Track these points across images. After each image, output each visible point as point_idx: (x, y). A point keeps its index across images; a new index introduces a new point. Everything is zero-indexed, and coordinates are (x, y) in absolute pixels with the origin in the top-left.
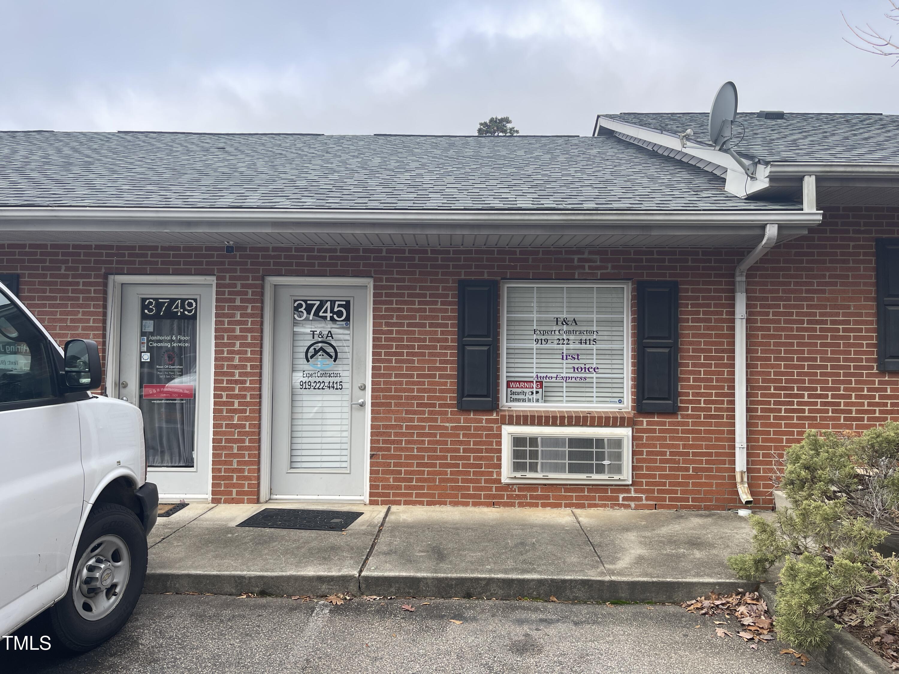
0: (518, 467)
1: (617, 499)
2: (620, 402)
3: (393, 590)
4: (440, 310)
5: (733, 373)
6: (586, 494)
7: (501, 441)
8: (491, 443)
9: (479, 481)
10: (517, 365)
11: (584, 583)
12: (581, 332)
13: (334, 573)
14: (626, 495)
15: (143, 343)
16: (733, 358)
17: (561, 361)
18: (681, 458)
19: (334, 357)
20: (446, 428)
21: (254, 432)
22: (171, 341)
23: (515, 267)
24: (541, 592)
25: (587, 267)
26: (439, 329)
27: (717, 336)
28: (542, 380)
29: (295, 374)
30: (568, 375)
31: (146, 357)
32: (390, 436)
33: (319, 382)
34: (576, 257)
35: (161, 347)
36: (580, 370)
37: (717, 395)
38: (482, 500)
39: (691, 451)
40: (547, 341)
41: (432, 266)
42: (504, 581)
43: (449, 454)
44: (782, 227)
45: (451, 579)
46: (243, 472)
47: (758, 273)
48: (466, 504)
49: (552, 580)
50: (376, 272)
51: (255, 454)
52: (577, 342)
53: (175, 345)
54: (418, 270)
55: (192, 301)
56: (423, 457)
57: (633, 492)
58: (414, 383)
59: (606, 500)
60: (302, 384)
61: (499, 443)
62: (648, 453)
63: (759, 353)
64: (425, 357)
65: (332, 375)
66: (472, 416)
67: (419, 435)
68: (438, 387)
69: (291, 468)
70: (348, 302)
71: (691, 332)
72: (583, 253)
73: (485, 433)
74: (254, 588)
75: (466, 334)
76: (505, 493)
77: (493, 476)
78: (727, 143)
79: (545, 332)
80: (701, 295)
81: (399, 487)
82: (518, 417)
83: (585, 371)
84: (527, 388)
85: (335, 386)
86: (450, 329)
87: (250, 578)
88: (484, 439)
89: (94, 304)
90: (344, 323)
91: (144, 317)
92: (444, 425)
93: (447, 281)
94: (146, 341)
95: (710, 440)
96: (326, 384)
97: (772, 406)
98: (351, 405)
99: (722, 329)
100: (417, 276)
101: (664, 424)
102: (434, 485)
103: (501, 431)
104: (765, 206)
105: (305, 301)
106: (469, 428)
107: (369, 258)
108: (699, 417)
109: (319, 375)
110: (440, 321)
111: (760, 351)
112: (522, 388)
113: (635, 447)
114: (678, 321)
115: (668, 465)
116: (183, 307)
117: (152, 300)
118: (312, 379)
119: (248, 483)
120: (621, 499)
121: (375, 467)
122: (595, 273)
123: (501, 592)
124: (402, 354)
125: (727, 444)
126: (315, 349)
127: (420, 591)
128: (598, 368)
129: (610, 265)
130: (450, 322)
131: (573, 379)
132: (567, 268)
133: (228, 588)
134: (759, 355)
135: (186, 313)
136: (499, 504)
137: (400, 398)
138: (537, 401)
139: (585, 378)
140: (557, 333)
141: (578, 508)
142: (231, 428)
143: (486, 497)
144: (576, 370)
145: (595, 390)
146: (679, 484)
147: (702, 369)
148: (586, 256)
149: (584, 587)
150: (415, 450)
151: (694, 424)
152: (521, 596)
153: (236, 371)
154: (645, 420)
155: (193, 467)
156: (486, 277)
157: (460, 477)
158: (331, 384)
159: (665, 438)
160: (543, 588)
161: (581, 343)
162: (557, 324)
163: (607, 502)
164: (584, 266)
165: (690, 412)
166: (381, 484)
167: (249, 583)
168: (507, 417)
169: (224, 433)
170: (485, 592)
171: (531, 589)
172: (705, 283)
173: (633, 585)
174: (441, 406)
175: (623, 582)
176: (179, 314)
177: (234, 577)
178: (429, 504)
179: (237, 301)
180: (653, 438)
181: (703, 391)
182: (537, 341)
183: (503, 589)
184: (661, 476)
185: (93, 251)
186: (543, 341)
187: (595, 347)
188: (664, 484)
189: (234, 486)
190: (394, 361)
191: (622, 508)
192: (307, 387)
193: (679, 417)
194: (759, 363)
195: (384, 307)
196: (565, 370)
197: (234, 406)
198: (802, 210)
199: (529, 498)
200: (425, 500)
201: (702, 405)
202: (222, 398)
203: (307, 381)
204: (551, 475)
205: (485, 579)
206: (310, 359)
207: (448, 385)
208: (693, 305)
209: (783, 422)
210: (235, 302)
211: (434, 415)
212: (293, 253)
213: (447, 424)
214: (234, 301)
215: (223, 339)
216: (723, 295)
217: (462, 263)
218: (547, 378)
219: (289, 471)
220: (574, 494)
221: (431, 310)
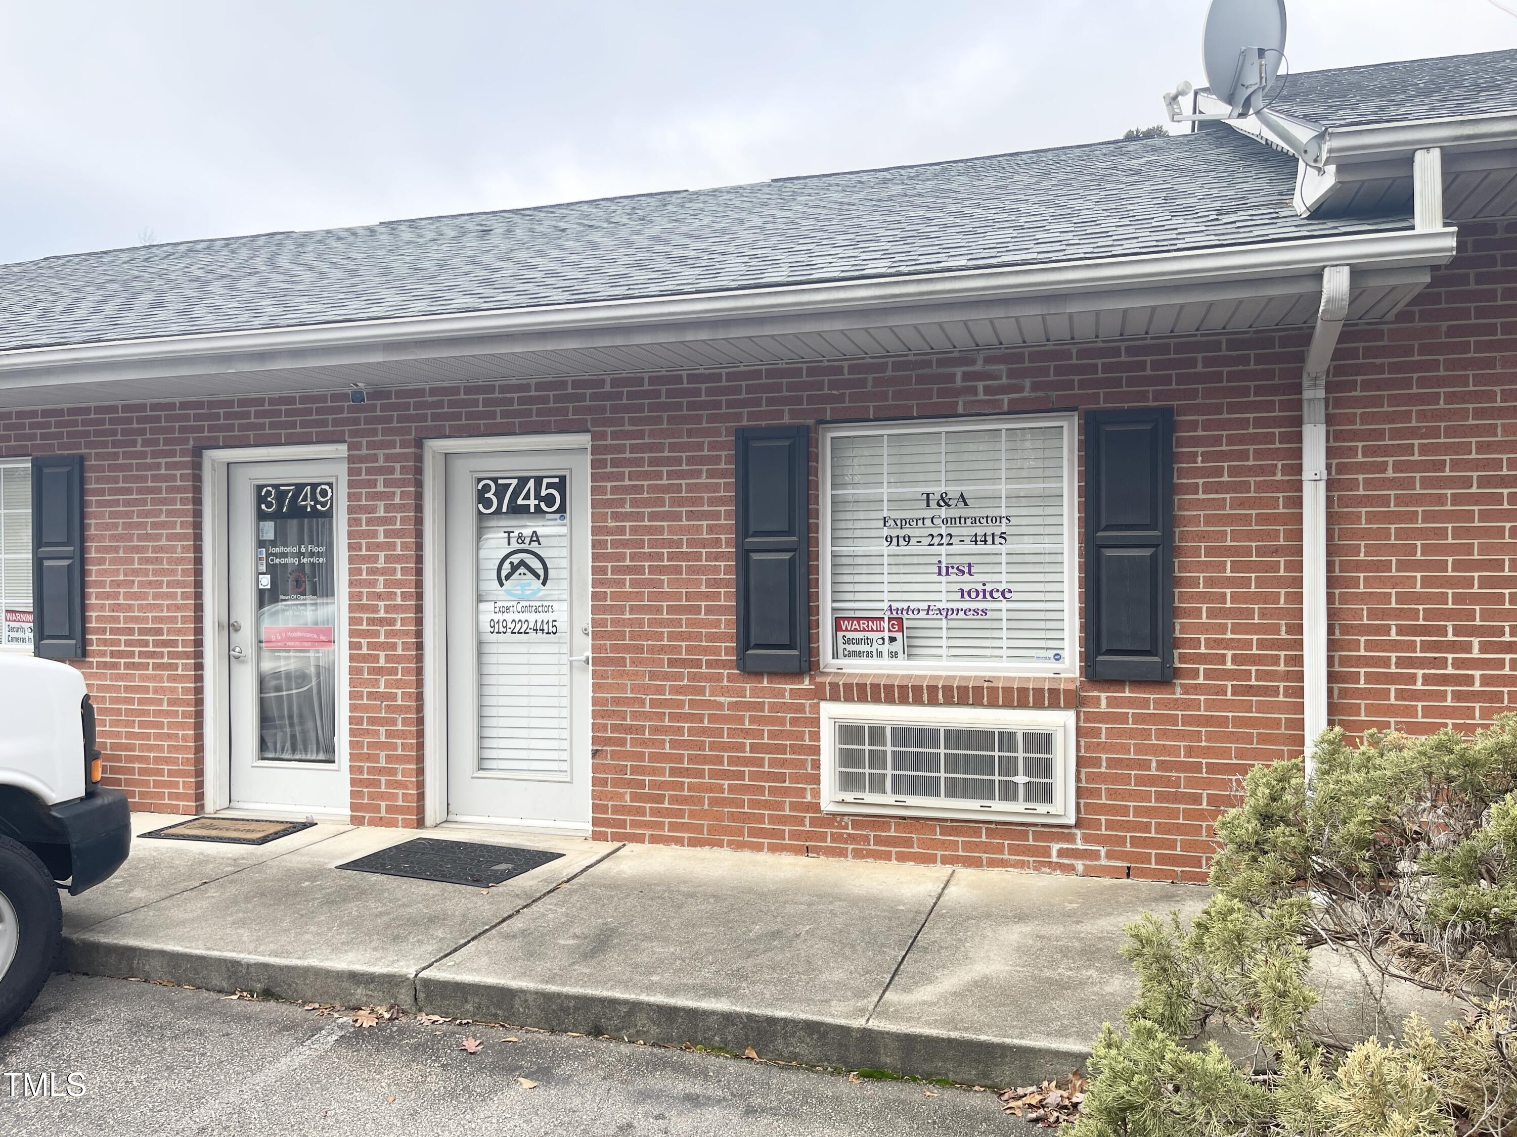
0: (849, 782)
1: (1047, 852)
2: (1058, 658)
3: (469, 1007)
4: (707, 487)
5: (1298, 597)
6: (984, 839)
7: (819, 732)
8: (800, 736)
9: (779, 806)
10: (858, 587)
12: (975, 520)
13: (379, 969)
14: (1065, 846)
15: (260, 559)
16: (1296, 566)
17: (939, 578)
18: (1182, 775)
19: (542, 577)
20: (720, 705)
21: (409, 706)
22: (300, 554)
23: (840, 399)
24: (729, 1038)
25: (981, 390)
26: (705, 523)
27: (1261, 519)
28: (900, 616)
29: (482, 606)
30: (950, 605)
31: (265, 581)
32: (625, 719)
33: (520, 621)
34: (959, 371)
35: (286, 565)
36: (973, 595)
37: (1262, 644)
38: (787, 842)
39: (1204, 761)
40: (908, 539)
41: (691, 406)
42: (661, 1009)
43: (726, 754)
44: (1358, 273)
45: (568, 997)
46: (395, 775)
48: (758, 848)
49: (750, 1016)
50: (595, 422)
51: (411, 744)
52: (967, 540)
53: (305, 560)
54: (665, 415)
55: (327, 487)
56: (680, 759)
57: (1078, 841)
58: (662, 623)
59: (1024, 854)
60: (493, 623)
61: (816, 736)
62: (1111, 763)
63: (1362, 554)
64: (681, 574)
65: (540, 609)
66: (765, 684)
67: (672, 717)
68: (703, 631)
69: (480, 769)
70: (563, 479)
71: (1202, 513)
72: (973, 362)
73: (789, 716)
74: (254, 984)
75: (750, 531)
76: (829, 831)
77: (804, 797)
78: (1253, 99)
79: (903, 523)
80: (1224, 433)
81: (641, 812)
82: (848, 687)
83: (984, 597)
84: (872, 630)
85: (545, 627)
86: (723, 522)
87: (249, 966)
88: (788, 728)
89: (181, 498)
90: (558, 516)
91: (261, 516)
92: (715, 701)
93: (717, 432)
94: (264, 556)
95: (1248, 738)
96: (531, 626)
97: (1393, 669)
98: (571, 662)
99: (1274, 503)
100: (665, 426)
101: (1145, 703)
102: (700, 810)
103: (818, 713)
104: (1336, 228)
105: (495, 480)
106: (760, 706)
107: (582, 398)
108: (1223, 691)
109: (519, 610)
110: (706, 508)
111: (1363, 550)
112: (864, 630)
113: (1083, 751)
114: (1172, 489)
115: (1153, 789)
116: (314, 498)
117: (270, 488)
118: (509, 617)
119: (403, 793)
120: (1054, 853)
121: (600, 773)
122: (998, 400)
123: (654, 1030)
124: (641, 570)
125: (1286, 748)
126: (511, 563)
127: (513, 1014)
128: (1010, 591)
129: (1027, 383)
130: (723, 509)
131: (961, 614)
132: (942, 393)
133: (217, 980)
134: (1362, 557)
135: (319, 507)
136: (818, 851)
137: (640, 649)
138: (893, 655)
139: (984, 612)
140: (928, 522)
141: (969, 866)
142: (375, 699)
143: (794, 835)
144: (966, 595)
145: (1004, 634)
146: (1179, 829)
147: (1228, 591)
148: (978, 367)
149: (810, 1035)
150: (668, 745)
151: (1210, 705)
152: (690, 1041)
153: (380, 603)
154: (1103, 696)
155: (334, 762)
156: (786, 420)
157: (746, 798)
158: (539, 624)
159: (1147, 734)
160: (732, 1029)
161: (976, 541)
162: (928, 505)
163: (1026, 859)
164: (976, 387)
165: (1201, 680)
166: (610, 803)
167: (248, 973)
168: (828, 688)
169: (365, 709)
170: (627, 1028)
171: (709, 1029)
172: (1232, 408)
173: (909, 1042)
174: (710, 664)
175: (888, 1033)
176: (309, 510)
178: (693, 843)
179: (378, 484)
180: (1121, 733)
181: (1229, 636)
182: (889, 539)
183: (659, 1025)
184: (1138, 811)
185: (178, 412)
186: (901, 540)
187: (1003, 549)
188: (1146, 827)
189: (382, 796)
190: (628, 584)
191: (1058, 872)
192: (502, 629)
193: (1178, 690)
194: (1362, 575)
195: (609, 484)
196: (943, 596)
197: (378, 662)
198: (1412, 228)
199: (872, 842)
200: (686, 835)
201: (1229, 666)
202: (361, 649)
203: (501, 621)
204: (911, 800)
205: (626, 1002)
206: (504, 581)
207: (723, 626)
208: (1206, 457)
209: (1420, 704)
210: (375, 487)
211: (699, 681)
212: (462, 396)
213: (722, 699)
214: (374, 484)
215: (360, 550)
216: (1277, 431)
217: (744, 396)
218: (910, 612)
219: (475, 775)
220: (960, 839)
221: (690, 488)
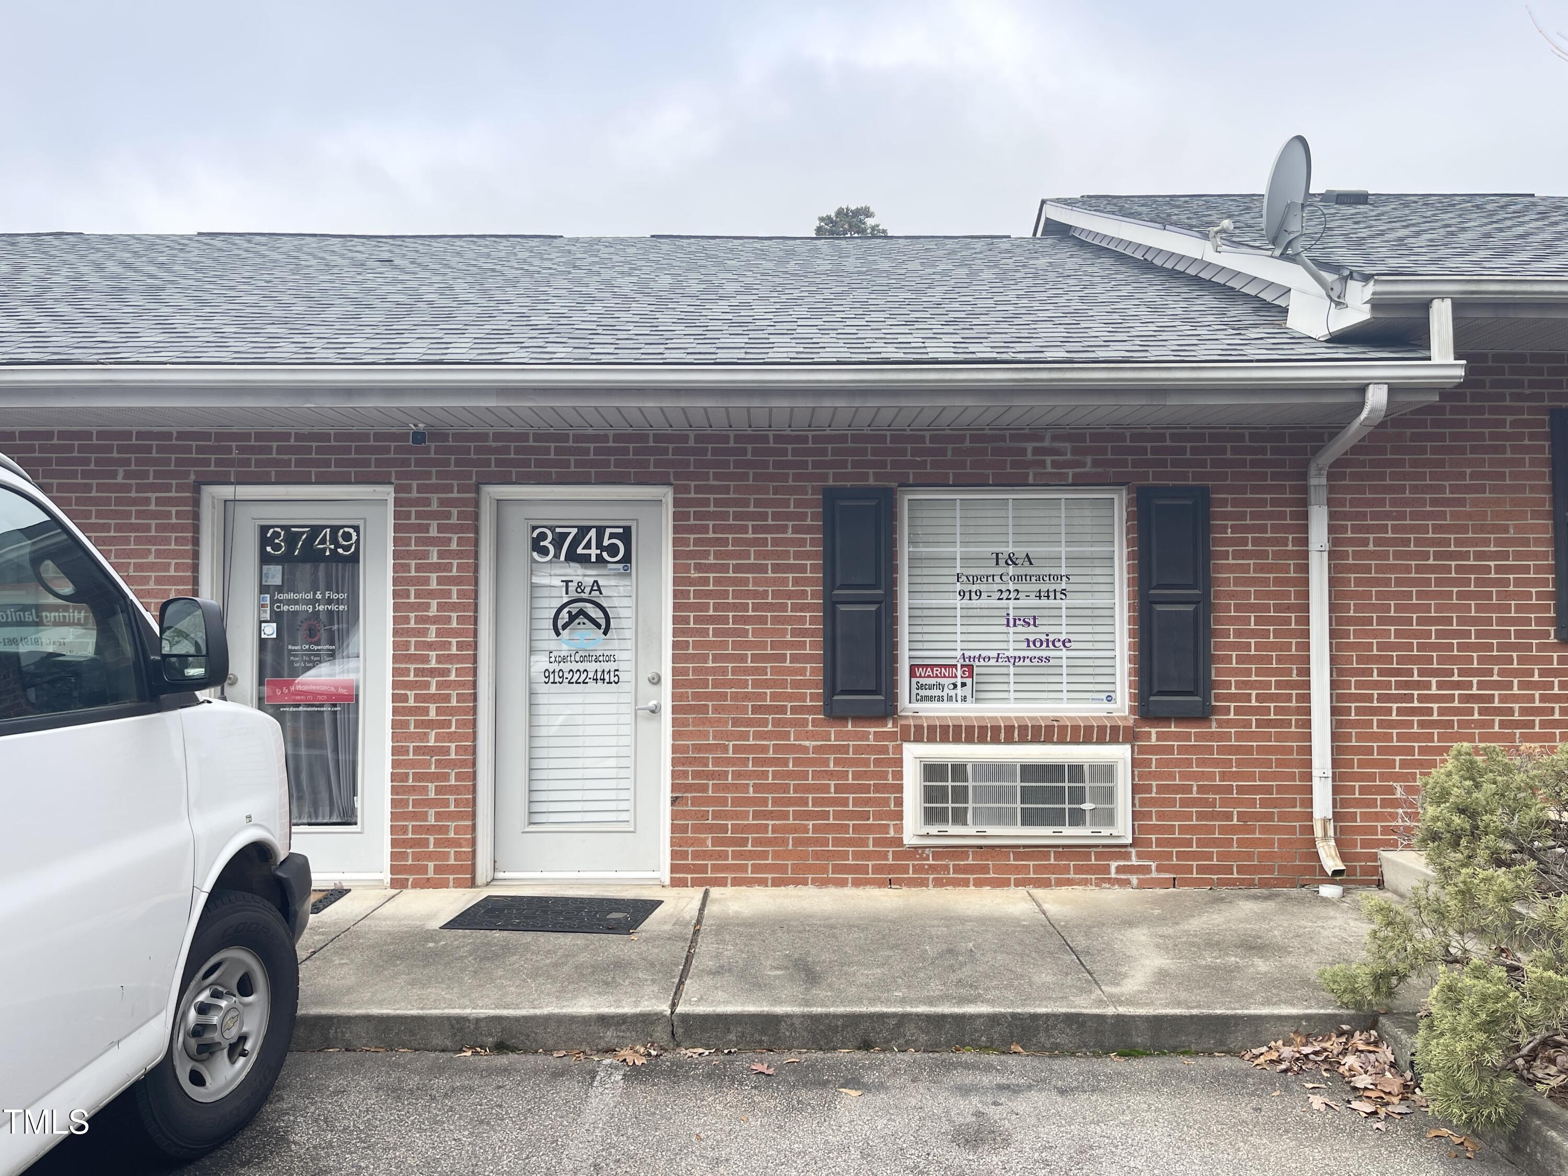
0: (931, 816)
1: (1106, 870)
2: (1109, 699)
3: (732, 1037)
4: (792, 542)
5: (1307, 647)
6: (1052, 861)
7: (902, 771)
8: (884, 776)
9: (863, 842)
10: (926, 637)
11: (1071, 1019)
12: (1039, 578)
13: (627, 1009)
14: (1122, 863)
15: (263, 606)
16: (1307, 621)
17: (1004, 629)
18: (1217, 797)
19: (603, 627)
20: (805, 749)
21: (465, 760)
22: (314, 602)
23: (923, 465)
24: (995, 1037)
25: (1049, 463)
26: (791, 575)
27: (1278, 581)
28: (972, 663)
29: (534, 658)
30: (1017, 654)
31: (270, 630)
32: (707, 765)
33: (578, 670)
34: (1030, 446)
35: (295, 613)
36: (1038, 644)
37: (1279, 685)
38: (870, 876)
39: (1234, 784)
40: (979, 594)
41: (777, 465)
42: (929, 1018)
43: (811, 796)
44: (1393, 390)
45: (836, 1016)
46: (447, 832)
47: (1348, 470)
48: (842, 883)
49: (1014, 1016)
50: (677, 476)
51: (466, 799)
52: (1033, 595)
53: (321, 608)
54: (751, 472)
55: (351, 530)
56: (764, 802)
57: (1134, 858)
58: (747, 671)
59: (1087, 873)
60: (547, 673)
61: (899, 775)
62: (1161, 789)
63: (1352, 611)
64: (766, 624)
65: (601, 659)
66: (850, 727)
67: (756, 762)
68: (789, 678)
69: (531, 823)
70: (627, 530)
71: (1232, 575)
72: (1042, 439)
73: (873, 757)
74: (484, 1039)
75: (838, 584)
76: (911, 863)
77: (888, 833)
78: (1294, 243)
79: (976, 579)
80: (1248, 510)
81: (723, 855)
82: (932, 728)
83: (1048, 646)
84: (945, 676)
85: (607, 677)
86: (809, 575)
87: (478, 1020)
88: (872, 768)
89: (176, 537)
90: (620, 566)
91: (265, 559)
92: (800, 745)
93: (803, 491)
94: (268, 602)
95: (1268, 763)
96: (591, 675)
97: (1375, 704)
98: (636, 710)
99: (1286, 568)
100: (751, 482)
101: (1187, 737)
102: (784, 851)
103: (901, 754)
104: (1364, 353)
105: (552, 528)
106: (845, 749)
107: (665, 451)
108: (1248, 724)
109: (577, 659)
110: (792, 561)
111: (1352, 608)
112: (937, 676)
113: (1137, 779)
114: (1209, 555)
115: (1194, 810)
116: (334, 540)
117: (278, 530)
118: (566, 667)
119: (456, 852)
120: (1113, 870)
121: (680, 819)
122: (1064, 473)
123: (923, 1038)
124: (725, 620)
125: (1297, 771)
126: (569, 612)
127: (779, 1038)
128: (1070, 641)
129: (1089, 459)
130: (808, 562)
131: (1027, 661)
132: (1014, 464)
133: (438, 1039)
134: (1352, 614)
135: (340, 551)
136: (900, 883)
137: (724, 696)
138: (964, 699)
139: (1048, 659)
140: (997, 579)
141: (1039, 887)
142: (424, 754)
143: (878, 869)
144: (1031, 644)
145: (1065, 679)
146: (1215, 843)
147: (1252, 641)
148: (1047, 444)
149: (1070, 1026)
150: (751, 789)
151: (1239, 736)
152: (959, 1044)
153: (431, 653)
154: (1153, 731)
155: (356, 824)
156: (871, 482)
157: (830, 836)
158: (599, 674)
159: (1189, 763)
160: (997, 1029)
161: (1040, 597)
162: (997, 564)
163: (1089, 877)
164: (1044, 461)
165: (1232, 716)
166: (690, 849)
167: (476, 1028)
168: (913, 730)
169: (412, 764)
170: (896, 1039)
171: (976, 1031)
172: (1255, 489)
173: (1157, 1021)
174: (794, 710)
175: (1139, 1016)
176: (328, 553)
177: (449, 1018)
178: (777, 883)
179: (431, 529)
180: (1168, 763)
181: (1254, 678)
182: (962, 594)
183: (927, 1033)
184: (1183, 829)
185: (174, 442)
186: (973, 594)
187: (1064, 604)
188: (1189, 843)
189: (430, 856)
190: (711, 633)
191: (1116, 887)
192: (557, 679)
193: (1214, 724)
194: (1352, 628)
195: (692, 536)
196: (1011, 645)
197: (428, 715)
198: (1429, 359)
199: (951, 871)
200: (770, 876)
201: (1254, 703)
202: (407, 701)
203: (557, 670)
204: (991, 830)
205: (894, 1015)
206: (561, 631)
207: (808, 674)
208: (1235, 529)
209: (1395, 731)
210: (428, 532)
211: (783, 727)
212: (531, 443)
213: (807, 743)
214: (426, 528)
215: (408, 597)
216: (1288, 510)
217: (829, 458)
218: (981, 660)
219: (526, 830)
220: (1031, 863)
221: (775, 542)
